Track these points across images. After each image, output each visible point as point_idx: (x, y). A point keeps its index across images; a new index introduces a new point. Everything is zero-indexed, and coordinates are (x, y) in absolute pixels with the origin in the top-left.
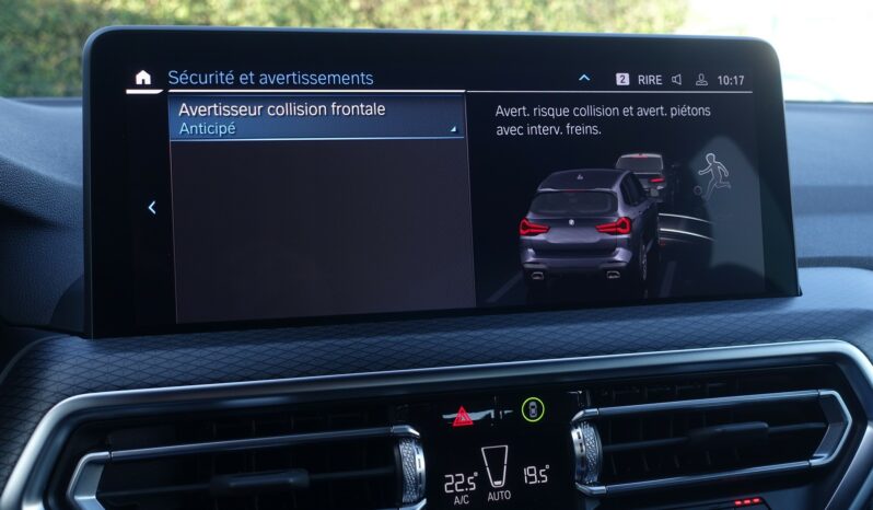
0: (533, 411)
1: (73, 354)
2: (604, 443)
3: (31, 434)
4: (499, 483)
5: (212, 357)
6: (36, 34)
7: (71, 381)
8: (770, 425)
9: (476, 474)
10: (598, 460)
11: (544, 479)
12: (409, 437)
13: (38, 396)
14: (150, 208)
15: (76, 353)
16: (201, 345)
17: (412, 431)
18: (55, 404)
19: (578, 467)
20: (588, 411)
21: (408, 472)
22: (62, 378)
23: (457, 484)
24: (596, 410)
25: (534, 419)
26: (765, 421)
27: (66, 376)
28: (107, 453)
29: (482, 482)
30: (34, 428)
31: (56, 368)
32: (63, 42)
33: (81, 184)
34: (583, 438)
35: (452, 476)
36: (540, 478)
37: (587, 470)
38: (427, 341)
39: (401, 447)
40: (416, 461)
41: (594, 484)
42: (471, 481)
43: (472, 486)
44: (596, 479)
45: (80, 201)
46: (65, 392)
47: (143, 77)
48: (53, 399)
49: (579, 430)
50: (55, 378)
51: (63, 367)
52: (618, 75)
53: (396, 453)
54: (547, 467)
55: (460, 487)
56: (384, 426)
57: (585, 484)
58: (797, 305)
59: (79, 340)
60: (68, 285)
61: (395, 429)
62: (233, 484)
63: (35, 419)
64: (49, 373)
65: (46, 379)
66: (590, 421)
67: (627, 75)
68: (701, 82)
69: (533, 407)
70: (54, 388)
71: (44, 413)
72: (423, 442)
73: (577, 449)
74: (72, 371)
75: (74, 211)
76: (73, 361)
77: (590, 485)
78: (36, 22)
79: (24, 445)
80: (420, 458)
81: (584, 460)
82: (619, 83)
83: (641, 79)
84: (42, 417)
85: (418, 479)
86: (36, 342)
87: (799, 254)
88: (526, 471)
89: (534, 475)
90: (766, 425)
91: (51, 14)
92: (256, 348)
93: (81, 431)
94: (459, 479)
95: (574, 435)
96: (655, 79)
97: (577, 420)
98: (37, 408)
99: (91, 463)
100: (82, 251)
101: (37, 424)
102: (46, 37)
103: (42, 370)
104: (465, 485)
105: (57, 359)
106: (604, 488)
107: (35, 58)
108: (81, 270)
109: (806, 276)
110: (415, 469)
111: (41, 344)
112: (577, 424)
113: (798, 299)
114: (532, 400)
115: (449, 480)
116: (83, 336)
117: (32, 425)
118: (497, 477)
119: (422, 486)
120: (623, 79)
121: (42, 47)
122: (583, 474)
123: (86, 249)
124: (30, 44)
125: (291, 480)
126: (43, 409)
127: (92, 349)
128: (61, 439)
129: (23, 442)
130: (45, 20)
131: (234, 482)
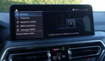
5: (25, 43)
6: (4, 4)
8: (91, 50)
9: (57, 56)
10: (71, 54)
11: (65, 57)
12: (49, 52)
19: (69, 55)
23: (54, 57)
28: (13, 54)
30: (4, 52)
44: (71, 57)
52: (73, 9)
53: (47, 54)
54: (65, 55)
58: (95, 36)
61: (47, 51)
66: (70, 50)
70: (6, 47)
74: (9, 45)
80: (50, 55)
85: (50, 57)
87: (95, 30)
88: (63, 56)
91: (6, 2)
93: (10, 52)
95: (68, 52)
99: (11, 56)
102: (5, 5)
109: (96, 33)
114: (63, 48)
118: (59, 57)
124: (3, 5)
125: (35, 57)
127: (11, 42)
128: (7, 53)
130: (5, 3)
131: (28, 58)
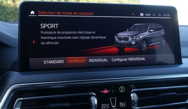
0: (122, 90)
1: (15, 75)
2: (138, 97)
3: (5, 94)
4: (114, 106)
5: (47, 76)
6: (9, 14)
7: (14, 81)
8: (177, 93)
9: (109, 104)
10: (137, 101)
11: (124, 105)
12: (93, 95)
13: (7, 85)
14: (33, 42)
15: (16, 75)
16: (45, 73)
17: (94, 94)
18: (11, 87)
19: (133, 103)
20: (135, 90)
21: (93, 104)
22: (12, 81)
24: (136, 89)
25: (122, 91)
26: (176, 92)
27: (13, 80)
28: (23, 98)
29: (110, 106)
30: (6, 92)
31: (11, 78)
32: (15, 16)
33: (18, 38)
34: (134, 96)
35: (103, 104)
36: (123, 105)
37: (135, 103)
38: (97, 73)
39: (91, 98)
40: (95, 101)
41: (136, 107)
42: (108, 106)
43: (108, 107)
44: (137, 106)
45: (18, 42)
46: (13, 84)
47: (32, 12)
48: (10, 86)
49: (133, 94)
50: (11, 81)
51: (13, 78)
52: (141, 14)
53: (90, 99)
54: (125, 103)
55: (105, 107)
56: (87, 93)
57: (134, 107)
58: (182, 66)
59: (16, 72)
60: (14, 60)
61: (90, 93)
62: (52, 106)
63: (6, 90)
64: (10, 80)
65: (9, 81)
66: (135, 92)
67: (143, 14)
68: (160, 15)
69: (122, 89)
70: (11, 83)
71: (8, 89)
72: (97, 97)
73: (132, 98)
74: (15, 79)
75: (16, 44)
76: (15, 77)
77: (135, 107)
78: (9, 11)
79: (3, 96)
80: (96, 100)
81: (134, 101)
82: (141, 15)
83: (146, 15)
84: (8, 90)
85: (95, 105)
86: (6, 73)
87: (182, 55)
88: (120, 104)
89: (122, 104)
90: (176, 93)
91: (13, 10)
92: (58, 74)
93: (17, 93)
94: (105, 105)
95: (132, 95)
96: (149, 15)
97: (132, 92)
98: (6, 87)
99: (19, 101)
100: (18, 52)
101: (6, 91)
102: (12, 14)
103: (8, 79)
104: (106, 107)
105: (12, 76)
106: (138, 108)
107: (9, 19)
108: (18, 57)
109: (184, 60)
110: (95, 103)
111: (8, 73)
112: (132, 93)
113: (182, 65)
114: (122, 87)
115: (102, 105)
116: (17, 71)
117: (5, 92)
119: (96, 107)
120: (142, 14)
121: (10, 17)
122: (134, 104)
123: (19, 51)
124: (8, 16)
125: (66, 105)
126: (8, 88)
127: (20, 74)
128: (12, 95)
129: (3, 95)
130: (11, 11)
131: (53, 105)
